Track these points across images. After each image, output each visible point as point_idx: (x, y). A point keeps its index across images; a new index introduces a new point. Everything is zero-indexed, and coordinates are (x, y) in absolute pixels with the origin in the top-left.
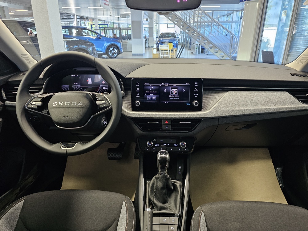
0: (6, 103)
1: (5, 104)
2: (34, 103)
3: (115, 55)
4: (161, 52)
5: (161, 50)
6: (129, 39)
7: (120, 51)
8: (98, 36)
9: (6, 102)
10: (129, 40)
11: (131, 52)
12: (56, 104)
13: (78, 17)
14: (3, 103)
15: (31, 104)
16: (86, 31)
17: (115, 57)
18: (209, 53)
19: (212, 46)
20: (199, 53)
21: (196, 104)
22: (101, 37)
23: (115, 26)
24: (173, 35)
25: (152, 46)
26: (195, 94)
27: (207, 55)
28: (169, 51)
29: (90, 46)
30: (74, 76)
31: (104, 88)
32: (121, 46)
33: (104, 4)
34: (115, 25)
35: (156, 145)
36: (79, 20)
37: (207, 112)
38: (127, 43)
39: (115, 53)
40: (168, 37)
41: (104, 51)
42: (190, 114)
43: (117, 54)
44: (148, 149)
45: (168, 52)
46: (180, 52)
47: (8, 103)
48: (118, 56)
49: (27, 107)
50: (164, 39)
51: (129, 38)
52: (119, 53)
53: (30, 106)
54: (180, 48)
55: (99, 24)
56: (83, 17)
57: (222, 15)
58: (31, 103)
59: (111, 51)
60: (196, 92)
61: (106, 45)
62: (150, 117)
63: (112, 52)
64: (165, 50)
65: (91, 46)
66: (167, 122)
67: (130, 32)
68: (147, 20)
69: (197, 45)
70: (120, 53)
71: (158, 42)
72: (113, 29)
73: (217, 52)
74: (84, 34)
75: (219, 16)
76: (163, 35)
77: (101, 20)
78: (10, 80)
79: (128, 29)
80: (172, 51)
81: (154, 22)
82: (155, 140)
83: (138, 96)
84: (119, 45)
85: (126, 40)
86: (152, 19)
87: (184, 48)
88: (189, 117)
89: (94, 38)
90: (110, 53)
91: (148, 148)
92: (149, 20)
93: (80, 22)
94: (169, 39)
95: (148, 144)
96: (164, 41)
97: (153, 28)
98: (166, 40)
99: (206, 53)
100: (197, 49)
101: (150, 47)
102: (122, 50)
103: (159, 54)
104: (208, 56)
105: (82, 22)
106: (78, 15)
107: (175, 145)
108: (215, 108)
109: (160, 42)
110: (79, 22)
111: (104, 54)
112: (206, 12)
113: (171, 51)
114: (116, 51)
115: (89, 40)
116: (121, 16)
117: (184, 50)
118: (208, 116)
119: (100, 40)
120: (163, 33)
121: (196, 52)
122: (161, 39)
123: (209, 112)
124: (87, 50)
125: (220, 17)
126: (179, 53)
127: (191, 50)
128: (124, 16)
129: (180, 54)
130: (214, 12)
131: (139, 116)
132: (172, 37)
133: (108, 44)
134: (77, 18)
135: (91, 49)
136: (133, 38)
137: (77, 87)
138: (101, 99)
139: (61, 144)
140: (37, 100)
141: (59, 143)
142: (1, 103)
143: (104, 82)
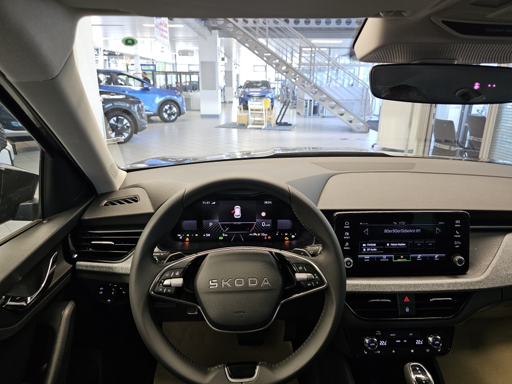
0: (80, 265)
1: (77, 267)
2: (167, 282)
3: (173, 117)
4: (251, 113)
5: (251, 110)
6: (193, 89)
7: (182, 110)
8: (145, 86)
9: (78, 263)
10: (193, 91)
11: (200, 110)
12: (217, 284)
13: (105, 53)
14: (71, 266)
16: (124, 77)
17: (174, 121)
18: (327, 115)
19: (334, 103)
20: (310, 115)
21: (460, 261)
22: (150, 88)
23: (169, 69)
24: (266, 84)
25: (230, 100)
26: (456, 243)
27: (324, 117)
28: (264, 112)
29: (133, 103)
30: (208, 203)
31: (264, 224)
32: (183, 102)
33: (161, 35)
34: (167, 66)
35: (382, 343)
36: (106, 58)
37: (483, 277)
38: (191, 97)
39: (174, 115)
40: (258, 87)
41: (155, 110)
42: (452, 283)
43: (176, 115)
44: (366, 353)
45: (263, 114)
46: (282, 113)
47: (82, 266)
48: (179, 118)
49: (154, 291)
50: (251, 90)
51: (195, 87)
52: (180, 113)
53: (160, 289)
54: (282, 107)
55: (141, 65)
56: (113, 52)
57: (341, 54)
58: (161, 282)
59: (166, 111)
60: (457, 239)
61: (158, 100)
62: (375, 290)
63: (168, 112)
64: (256, 110)
65: (136, 103)
66: (407, 299)
67: (195, 78)
68: (223, 59)
69: (306, 100)
70: (182, 113)
71: (242, 95)
72: (166, 73)
73: (342, 115)
74: (120, 81)
75: (336, 56)
76: (250, 85)
77: (144, 59)
78: (86, 217)
79: (190, 73)
80: (269, 110)
81: (233, 63)
82: (379, 333)
83: (347, 247)
84: (179, 100)
85: (189, 91)
86: (230, 58)
87: (289, 107)
88: (451, 288)
89: (138, 88)
90: (164, 114)
91: (367, 350)
92: (226, 59)
93: (109, 60)
94: (259, 90)
95: (369, 344)
96: (251, 94)
97: (231, 72)
98: (255, 92)
99: (321, 114)
100: (306, 107)
101: (227, 102)
102: (185, 109)
103: (248, 115)
104: (324, 119)
105: (111, 60)
106: (106, 49)
107: (419, 342)
108: (496, 270)
109: (244, 95)
110: (106, 60)
111: (154, 115)
112: (321, 49)
113: (267, 111)
114: (175, 110)
115: (129, 92)
116: (180, 53)
117: (288, 109)
118: (485, 287)
119: (148, 92)
120: (249, 81)
121: (306, 113)
122: (247, 90)
123: (487, 278)
124: (129, 110)
125: (339, 57)
126: (279, 116)
127: (295, 108)
128: (184, 53)
129: (281, 116)
130: (332, 50)
131: (354, 290)
132: (264, 88)
133: (162, 99)
134: (105, 55)
135: (136, 109)
136: (203, 89)
137: (211, 224)
138: (303, 268)
139: (226, 369)
140: (173, 275)
141: (220, 366)
142: (69, 264)
143: (263, 214)
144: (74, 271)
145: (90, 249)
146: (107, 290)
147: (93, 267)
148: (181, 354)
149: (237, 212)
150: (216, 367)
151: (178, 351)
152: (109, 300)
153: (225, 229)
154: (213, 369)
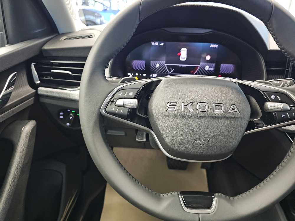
0: (41, 91)
1: (39, 92)
2: (120, 102)
9: (40, 88)
14: (35, 91)
15: (113, 104)
30: (156, 44)
31: (207, 68)
47: (43, 91)
49: (105, 110)
53: (112, 108)
58: (113, 101)
78: (46, 47)
137: (158, 65)
138: (277, 98)
139: (180, 197)
140: (127, 95)
141: (173, 193)
142: (32, 89)
143: (208, 58)
144: (37, 96)
145: (52, 78)
146: (66, 115)
147: (53, 92)
148: (133, 177)
149: (183, 54)
150: (169, 194)
151: (130, 175)
152: (68, 124)
153: (170, 71)
154: (165, 195)
